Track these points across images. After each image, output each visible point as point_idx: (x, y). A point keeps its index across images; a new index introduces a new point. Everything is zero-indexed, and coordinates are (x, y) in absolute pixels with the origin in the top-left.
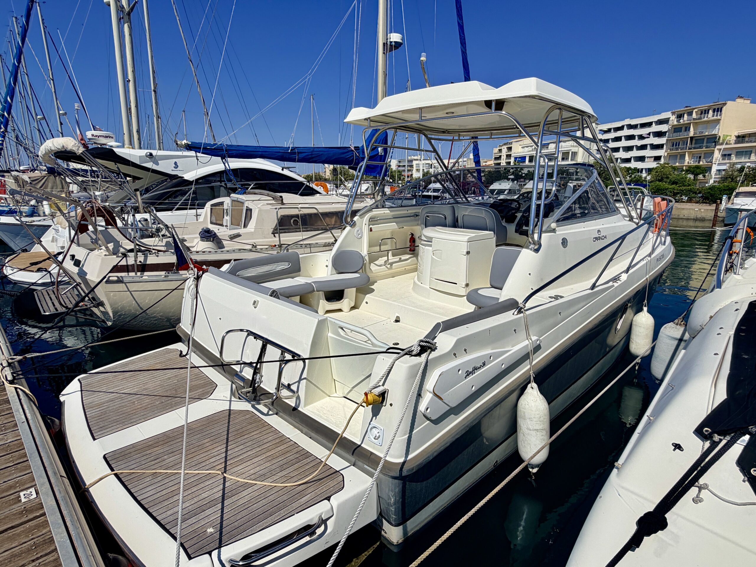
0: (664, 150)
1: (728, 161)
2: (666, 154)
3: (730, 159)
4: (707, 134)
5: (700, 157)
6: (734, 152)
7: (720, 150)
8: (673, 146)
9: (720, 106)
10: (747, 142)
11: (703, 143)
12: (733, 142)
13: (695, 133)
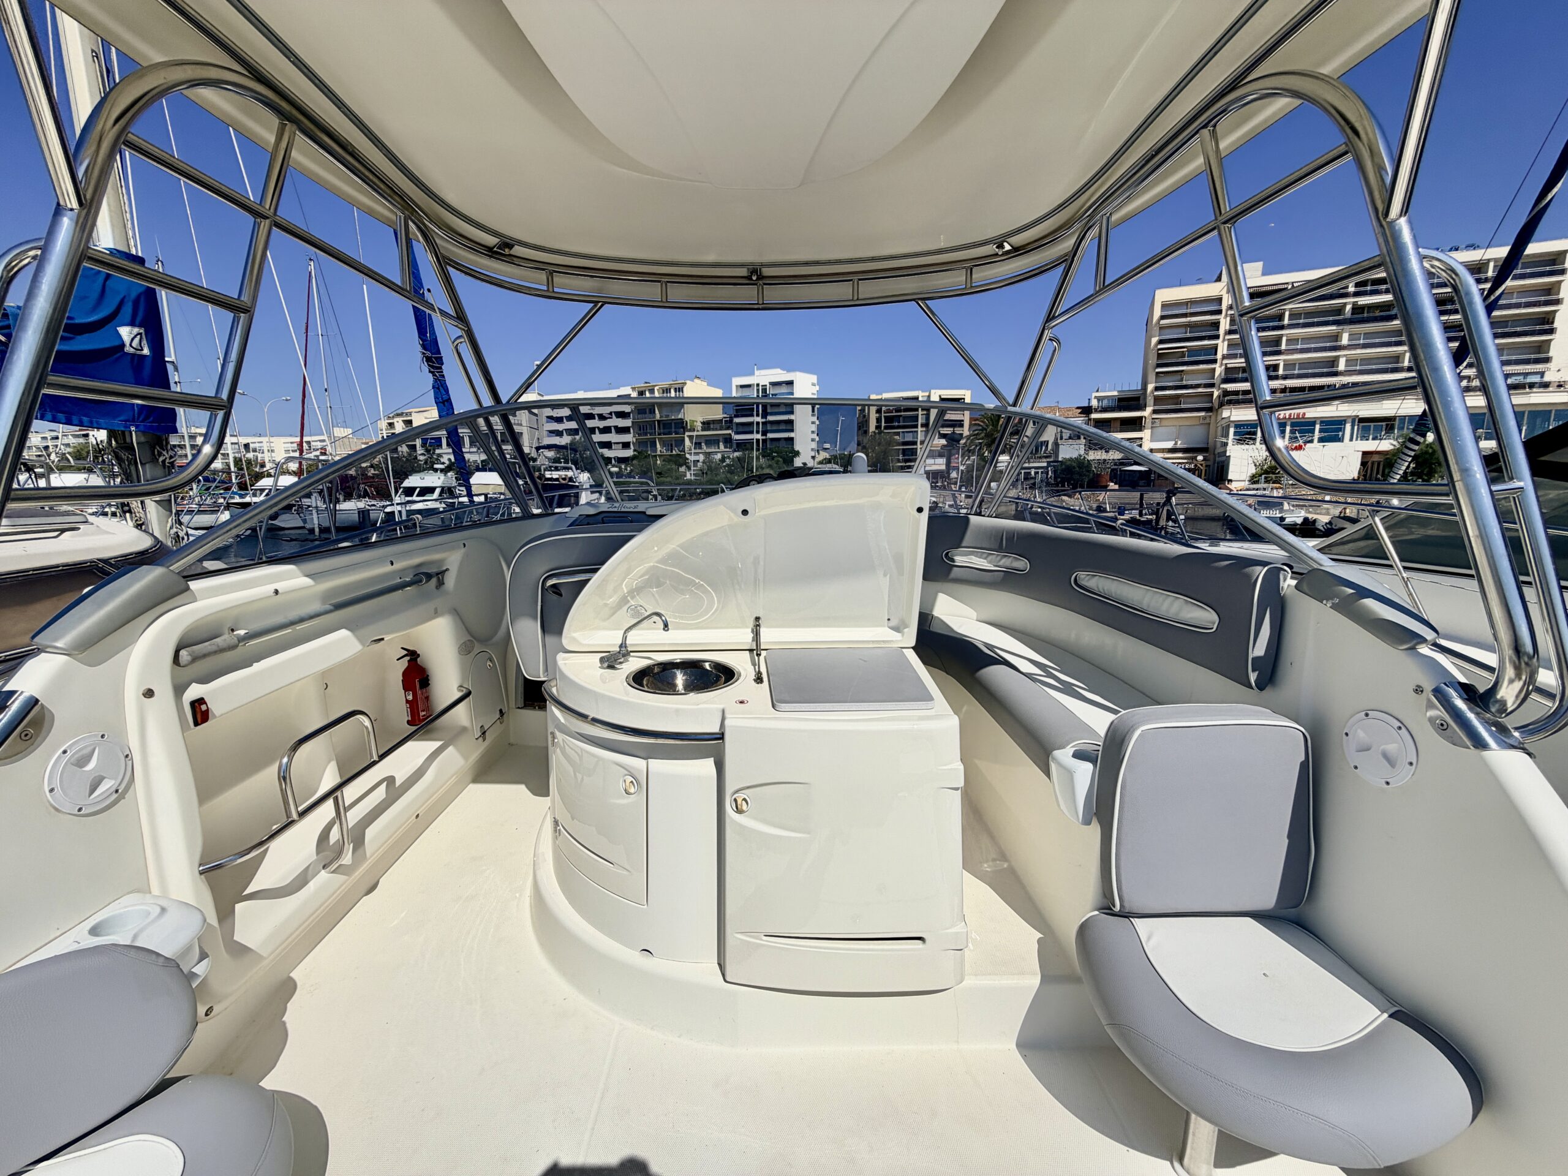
0: (632, 435)
1: (700, 451)
2: (635, 440)
3: (700, 448)
4: (673, 417)
5: (672, 445)
7: (691, 437)
8: (640, 430)
9: (680, 386)
10: (713, 430)
11: (671, 428)
12: (699, 428)
13: (661, 417)
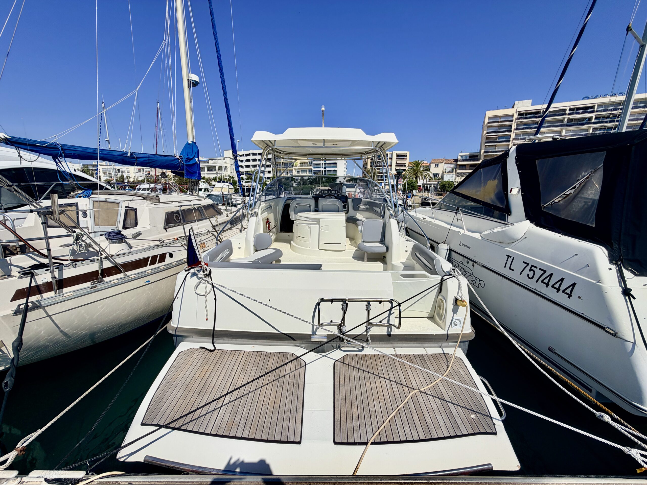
0: (271, 168)
2: (273, 170)
3: (299, 174)
5: (287, 172)
6: (300, 171)
7: (295, 169)
10: (304, 166)
12: (299, 166)
13: (283, 161)
